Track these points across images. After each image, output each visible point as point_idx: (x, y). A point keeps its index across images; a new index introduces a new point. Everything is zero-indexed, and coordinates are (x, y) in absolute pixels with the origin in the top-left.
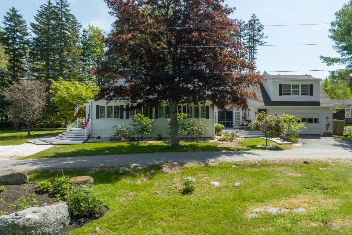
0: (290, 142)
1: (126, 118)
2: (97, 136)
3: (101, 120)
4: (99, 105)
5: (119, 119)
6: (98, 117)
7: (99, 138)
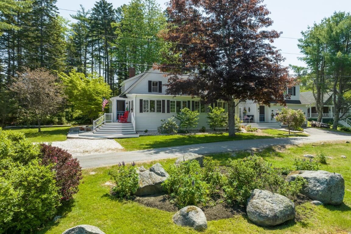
0: (299, 131)
1: (167, 113)
2: (145, 130)
3: (144, 114)
4: (142, 100)
5: (161, 113)
6: (141, 111)
7: (146, 131)
